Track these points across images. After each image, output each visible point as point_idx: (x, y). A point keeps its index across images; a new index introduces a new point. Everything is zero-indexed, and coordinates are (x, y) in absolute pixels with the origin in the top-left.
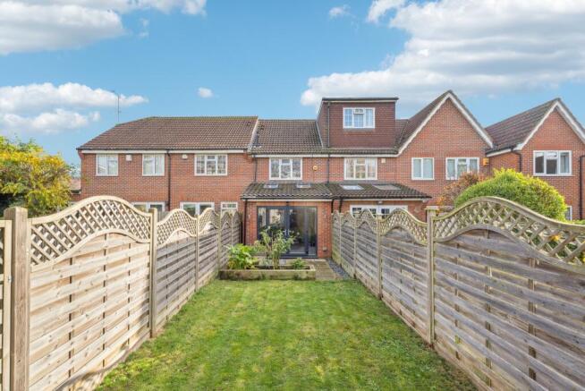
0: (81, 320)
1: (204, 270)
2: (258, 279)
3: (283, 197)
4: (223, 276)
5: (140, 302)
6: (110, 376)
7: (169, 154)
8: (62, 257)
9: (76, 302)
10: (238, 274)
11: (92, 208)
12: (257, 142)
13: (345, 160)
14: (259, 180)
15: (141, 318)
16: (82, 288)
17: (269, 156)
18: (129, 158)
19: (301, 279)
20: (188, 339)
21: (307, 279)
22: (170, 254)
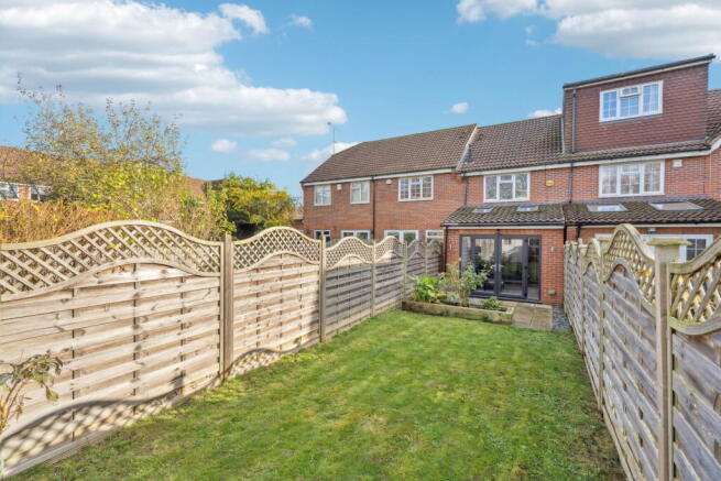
0: (264, 311)
1: (382, 298)
2: (441, 315)
3: (492, 224)
4: (406, 307)
5: (311, 311)
6: (285, 358)
7: (373, 181)
8: (252, 267)
9: (262, 298)
10: (420, 307)
11: (271, 235)
12: (469, 158)
13: (601, 169)
14: (471, 203)
15: (312, 324)
16: (266, 289)
17: (484, 173)
18: (339, 187)
19: (491, 322)
20: (345, 348)
21: (500, 322)
22: (341, 277)
